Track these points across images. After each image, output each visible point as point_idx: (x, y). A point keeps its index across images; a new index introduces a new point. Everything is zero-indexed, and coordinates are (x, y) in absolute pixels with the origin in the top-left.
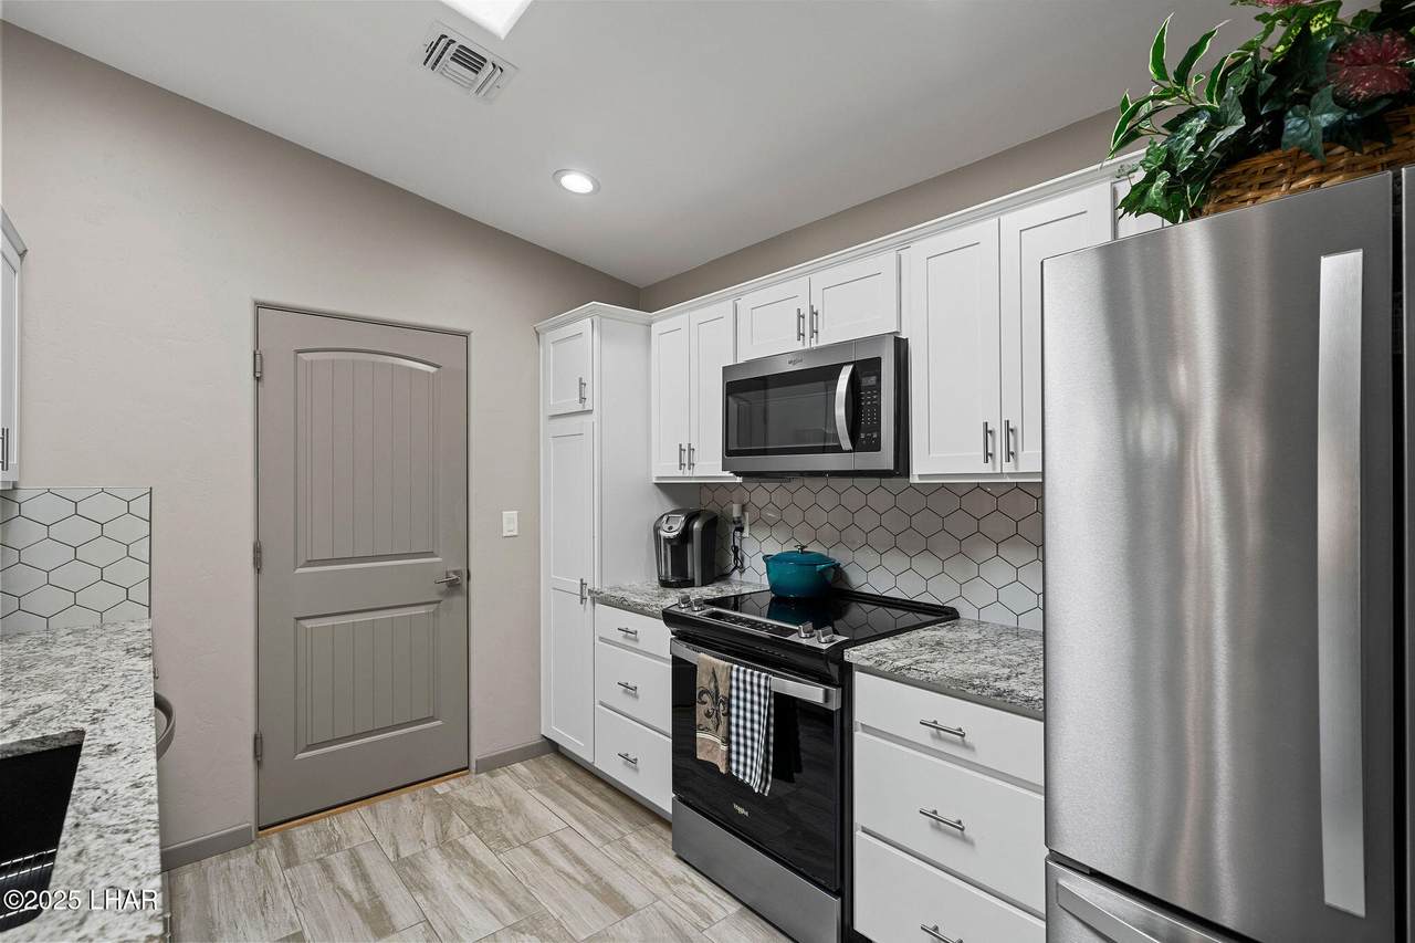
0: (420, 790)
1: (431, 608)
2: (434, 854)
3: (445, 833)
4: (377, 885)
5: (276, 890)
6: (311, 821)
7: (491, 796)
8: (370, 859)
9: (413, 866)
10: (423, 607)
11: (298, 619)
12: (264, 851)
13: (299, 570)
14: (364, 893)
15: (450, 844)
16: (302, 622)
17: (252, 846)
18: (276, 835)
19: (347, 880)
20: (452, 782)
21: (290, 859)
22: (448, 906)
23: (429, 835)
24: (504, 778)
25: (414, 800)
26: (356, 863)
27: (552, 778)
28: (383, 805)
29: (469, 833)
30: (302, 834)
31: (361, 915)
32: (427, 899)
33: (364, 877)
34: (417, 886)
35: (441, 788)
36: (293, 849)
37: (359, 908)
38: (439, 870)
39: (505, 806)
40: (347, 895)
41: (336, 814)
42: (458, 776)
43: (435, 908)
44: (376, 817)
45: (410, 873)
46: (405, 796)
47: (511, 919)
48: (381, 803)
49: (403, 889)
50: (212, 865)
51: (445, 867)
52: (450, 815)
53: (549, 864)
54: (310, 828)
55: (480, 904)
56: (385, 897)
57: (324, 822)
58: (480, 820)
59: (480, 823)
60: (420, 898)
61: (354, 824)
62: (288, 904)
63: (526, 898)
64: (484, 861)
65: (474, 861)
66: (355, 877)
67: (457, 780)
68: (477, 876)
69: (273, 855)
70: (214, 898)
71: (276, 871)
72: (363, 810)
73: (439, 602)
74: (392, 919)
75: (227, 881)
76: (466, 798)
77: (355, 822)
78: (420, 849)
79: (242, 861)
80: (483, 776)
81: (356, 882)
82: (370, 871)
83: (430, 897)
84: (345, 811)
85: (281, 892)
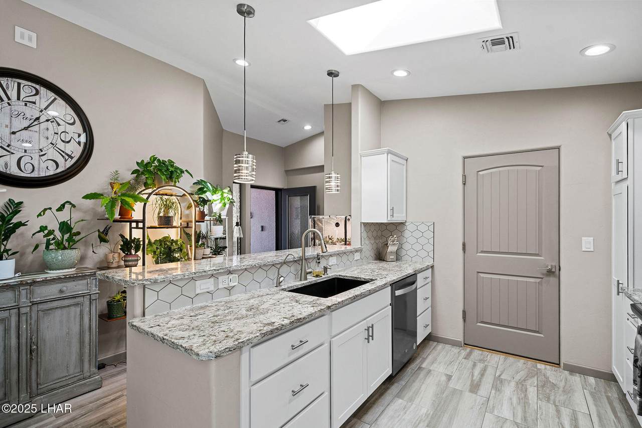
0: (530, 363)
1: (538, 280)
2: (513, 384)
3: (525, 380)
4: (484, 379)
5: (456, 362)
6: (483, 350)
7: (561, 381)
8: (490, 371)
9: (501, 382)
10: (534, 279)
11: (478, 272)
12: (463, 351)
13: (478, 254)
14: (478, 378)
15: (523, 385)
16: (480, 274)
17: (461, 348)
18: (470, 349)
19: (477, 372)
20: (548, 367)
21: (467, 357)
22: (500, 401)
23: (518, 377)
24: (577, 379)
25: (524, 364)
26: (484, 370)
27: (605, 393)
28: (511, 359)
29: (535, 386)
30: (477, 353)
31: (471, 383)
32: (495, 394)
33: (482, 375)
34: (496, 388)
35: (540, 366)
36: (471, 355)
37: (472, 381)
38: (509, 390)
39: (564, 388)
40: (473, 376)
41: (492, 353)
42: (553, 366)
43: (495, 397)
44: (504, 361)
45: (498, 383)
46: (522, 361)
47: (519, 421)
48: (511, 358)
49: (491, 385)
50: (448, 347)
51: (512, 390)
52: (534, 377)
53: (559, 418)
54: (480, 352)
55: (512, 408)
56: (483, 383)
57: (486, 353)
58: (545, 386)
59: (543, 386)
60: (493, 392)
61: (495, 359)
62: (456, 367)
63: (533, 420)
64: (530, 398)
65: (525, 396)
66: (480, 373)
67: (551, 367)
68: (521, 401)
69: (464, 353)
70: (441, 355)
71: (460, 358)
72: (502, 357)
73: (542, 278)
74: (479, 391)
75: (447, 353)
76: (548, 375)
77: (496, 358)
78: (510, 379)
79: (455, 350)
80: (567, 373)
81: (479, 375)
82: (486, 374)
83: (497, 394)
84: (495, 353)
85: (457, 363)
